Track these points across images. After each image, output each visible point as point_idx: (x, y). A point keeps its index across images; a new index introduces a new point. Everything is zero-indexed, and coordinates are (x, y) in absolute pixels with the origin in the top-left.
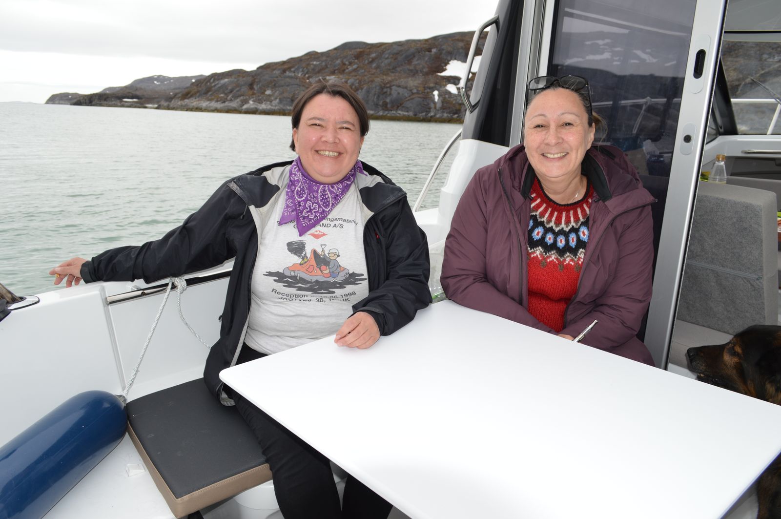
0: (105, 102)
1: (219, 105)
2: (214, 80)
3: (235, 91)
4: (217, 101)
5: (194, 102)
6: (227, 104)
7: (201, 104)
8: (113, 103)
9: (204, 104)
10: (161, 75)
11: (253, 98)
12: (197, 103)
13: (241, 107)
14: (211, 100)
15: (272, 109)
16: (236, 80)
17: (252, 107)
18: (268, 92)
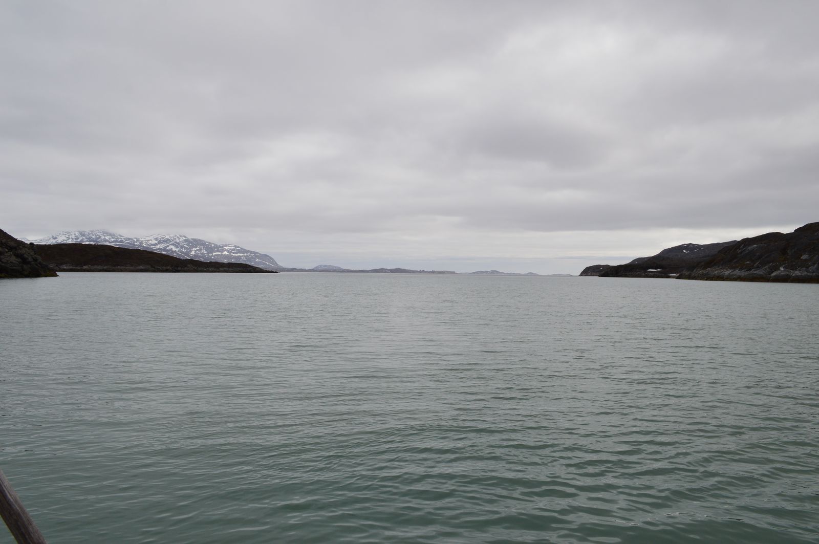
0: (630, 273)
3: (764, 257)
4: (741, 269)
6: (752, 271)
8: (637, 273)
9: (727, 273)
10: (691, 244)
11: (784, 264)
13: (770, 274)
15: (808, 276)
17: (782, 274)
18: (804, 257)
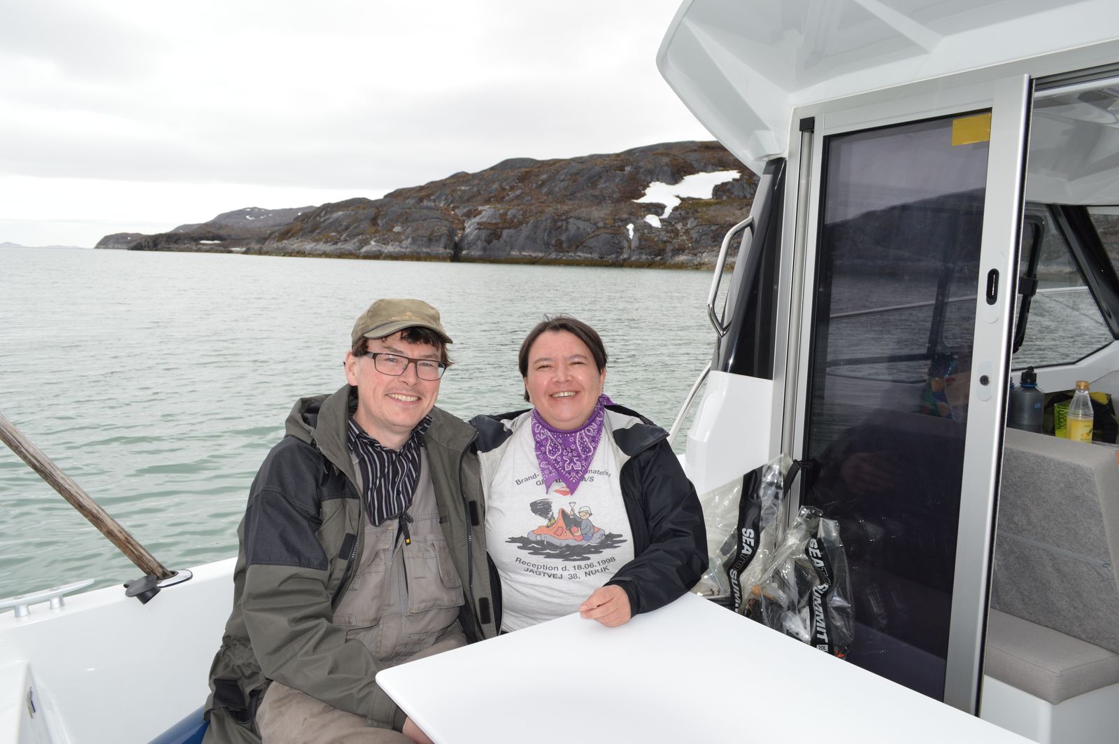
0: (176, 246)
1: (329, 248)
2: (326, 214)
3: (351, 228)
4: (326, 242)
5: (294, 244)
6: (339, 245)
7: (304, 246)
8: (186, 246)
9: (308, 246)
10: (256, 208)
11: (375, 237)
12: (300, 245)
13: (359, 250)
14: (317, 241)
15: (402, 252)
16: (353, 213)
17: (374, 249)
18: (397, 229)
